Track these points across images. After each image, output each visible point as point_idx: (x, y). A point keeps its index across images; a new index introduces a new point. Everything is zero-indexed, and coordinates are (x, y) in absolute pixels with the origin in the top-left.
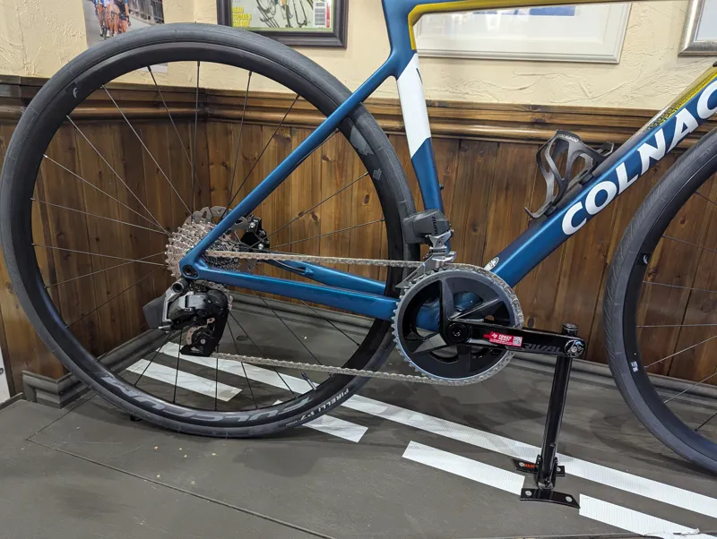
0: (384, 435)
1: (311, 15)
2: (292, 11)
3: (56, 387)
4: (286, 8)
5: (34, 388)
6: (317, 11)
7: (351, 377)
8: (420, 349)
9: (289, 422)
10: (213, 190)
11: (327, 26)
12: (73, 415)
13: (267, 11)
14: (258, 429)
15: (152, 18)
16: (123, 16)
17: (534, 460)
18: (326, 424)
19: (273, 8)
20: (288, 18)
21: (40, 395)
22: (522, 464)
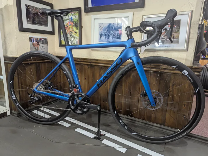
3: (16, 113)
4: (71, 40)
5: (13, 113)
6: (76, 41)
10: (57, 76)
11: (78, 44)
12: (19, 119)
15: (45, 43)
16: (38, 44)
21: (14, 115)
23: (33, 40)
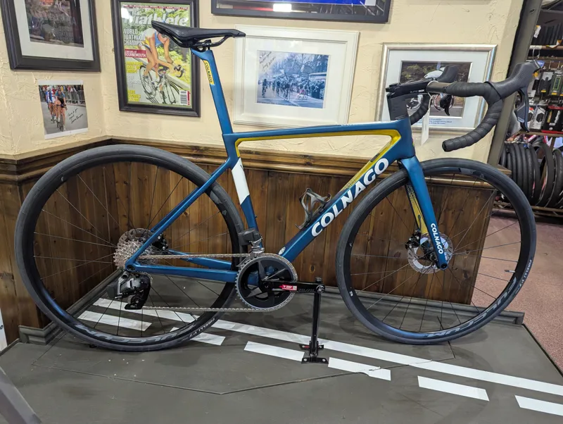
0: (233, 339)
1: (178, 98)
2: (166, 94)
3: (42, 333)
5: (27, 335)
6: (182, 96)
7: (215, 313)
8: (249, 296)
9: (184, 339)
11: (189, 104)
13: (151, 94)
14: (166, 344)
16: (63, 106)
17: (308, 344)
18: (203, 337)
19: (154, 92)
20: (164, 98)
21: (31, 339)
22: (303, 347)
23: (50, 94)
